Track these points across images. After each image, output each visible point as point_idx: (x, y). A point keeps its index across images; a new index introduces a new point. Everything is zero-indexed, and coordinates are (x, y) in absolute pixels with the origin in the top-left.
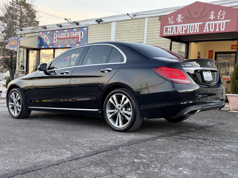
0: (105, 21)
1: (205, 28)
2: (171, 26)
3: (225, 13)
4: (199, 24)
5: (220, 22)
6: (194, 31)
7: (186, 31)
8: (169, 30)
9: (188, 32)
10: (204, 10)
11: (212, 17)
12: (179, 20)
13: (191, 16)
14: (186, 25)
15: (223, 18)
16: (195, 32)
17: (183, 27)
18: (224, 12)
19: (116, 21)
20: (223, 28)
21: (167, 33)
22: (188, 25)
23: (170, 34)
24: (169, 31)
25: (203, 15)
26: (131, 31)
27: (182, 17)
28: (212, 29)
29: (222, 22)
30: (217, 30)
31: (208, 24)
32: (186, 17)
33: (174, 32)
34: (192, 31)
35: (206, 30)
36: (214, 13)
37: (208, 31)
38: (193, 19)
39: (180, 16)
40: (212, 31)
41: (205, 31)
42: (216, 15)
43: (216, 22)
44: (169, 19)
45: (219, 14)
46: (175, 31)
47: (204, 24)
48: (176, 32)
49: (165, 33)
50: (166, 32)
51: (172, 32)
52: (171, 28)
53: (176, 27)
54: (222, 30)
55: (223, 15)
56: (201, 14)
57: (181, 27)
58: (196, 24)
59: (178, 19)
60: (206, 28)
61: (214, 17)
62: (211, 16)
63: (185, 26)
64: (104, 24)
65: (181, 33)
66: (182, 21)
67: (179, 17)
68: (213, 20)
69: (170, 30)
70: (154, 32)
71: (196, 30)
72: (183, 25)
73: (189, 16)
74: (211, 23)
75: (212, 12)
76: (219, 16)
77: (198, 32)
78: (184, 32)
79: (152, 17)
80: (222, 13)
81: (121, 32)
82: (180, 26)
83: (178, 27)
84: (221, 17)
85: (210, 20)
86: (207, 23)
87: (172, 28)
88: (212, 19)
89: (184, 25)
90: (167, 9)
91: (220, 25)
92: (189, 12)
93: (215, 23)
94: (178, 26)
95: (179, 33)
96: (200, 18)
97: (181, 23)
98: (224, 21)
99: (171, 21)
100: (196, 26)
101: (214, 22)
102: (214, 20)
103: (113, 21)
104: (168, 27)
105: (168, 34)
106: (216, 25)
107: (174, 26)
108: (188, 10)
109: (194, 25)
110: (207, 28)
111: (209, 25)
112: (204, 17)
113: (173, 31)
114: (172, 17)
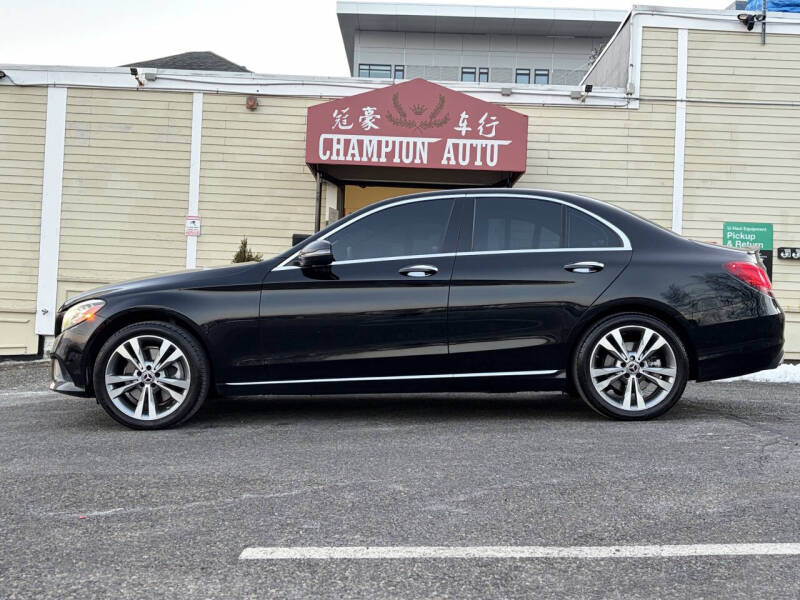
0: (19, 78)
1: (446, 155)
2: (343, 137)
3: (497, 123)
4: (427, 140)
5: (484, 142)
6: (414, 157)
7: (390, 155)
8: (335, 147)
9: (397, 160)
10: (441, 106)
11: (463, 128)
12: (369, 124)
13: (405, 115)
14: (391, 139)
15: (493, 134)
16: (417, 161)
17: (379, 142)
18: (494, 118)
19: (70, 87)
20: (492, 160)
21: (331, 154)
22: (398, 139)
23: (342, 158)
24: (338, 151)
25: (439, 117)
26: (135, 129)
27: (378, 117)
28: (464, 159)
29: (489, 143)
30: (478, 163)
31: (454, 144)
32: (390, 117)
33: (353, 155)
34: (407, 157)
35: (448, 160)
36: (467, 116)
37: (453, 162)
38: (410, 125)
39: (369, 111)
40: (464, 163)
41: (444, 162)
42: (473, 122)
43: (474, 142)
44: (335, 115)
45: (482, 121)
46: (356, 152)
47: (443, 144)
48: (361, 155)
49: (325, 154)
50: (328, 153)
51: (346, 154)
52: (342, 142)
53: (360, 143)
54: (492, 164)
55: (491, 127)
56: (433, 116)
57: (375, 143)
58: (419, 141)
59: (363, 119)
60: (449, 156)
61: (470, 129)
62: (461, 124)
63: (387, 142)
64: (8, 90)
65: (375, 159)
66: (376, 127)
67: (366, 113)
68: (467, 137)
69: (341, 147)
70: (229, 142)
71: (421, 158)
72: (380, 138)
73: (396, 115)
74: (461, 142)
75: (464, 115)
76: (481, 128)
77: (425, 162)
78: (383, 159)
79: (217, 93)
80: (488, 121)
81: (94, 127)
82: (370, 141)
83: (366, 143)
84: (487, 130)
85: (458, 135)
86: (450, 142)
87: (347, 142)
88: (463, 134)
89: (384, 139)
90: (273, 77)
91: (484, 150)
92: (396, 105)
93: (471, 145)
94: (366, 139)
95: (370, 159)
96: (429, 125)
97: (372, 132)
98: (496, 143)
99: (341, 121)
100: (419, 146)
101: (468, 142)
102: (469, 136)
103: (55, 85)
104: (335, 137)
105: (334, 157)
106: (473, 149)
107: (354, 139)
108: (395, 98)
109: (415, 144)
110: (452, 155)
111: (456, 146)
112: (440, 125)
113: (351, 151)
114: (344, 111)
